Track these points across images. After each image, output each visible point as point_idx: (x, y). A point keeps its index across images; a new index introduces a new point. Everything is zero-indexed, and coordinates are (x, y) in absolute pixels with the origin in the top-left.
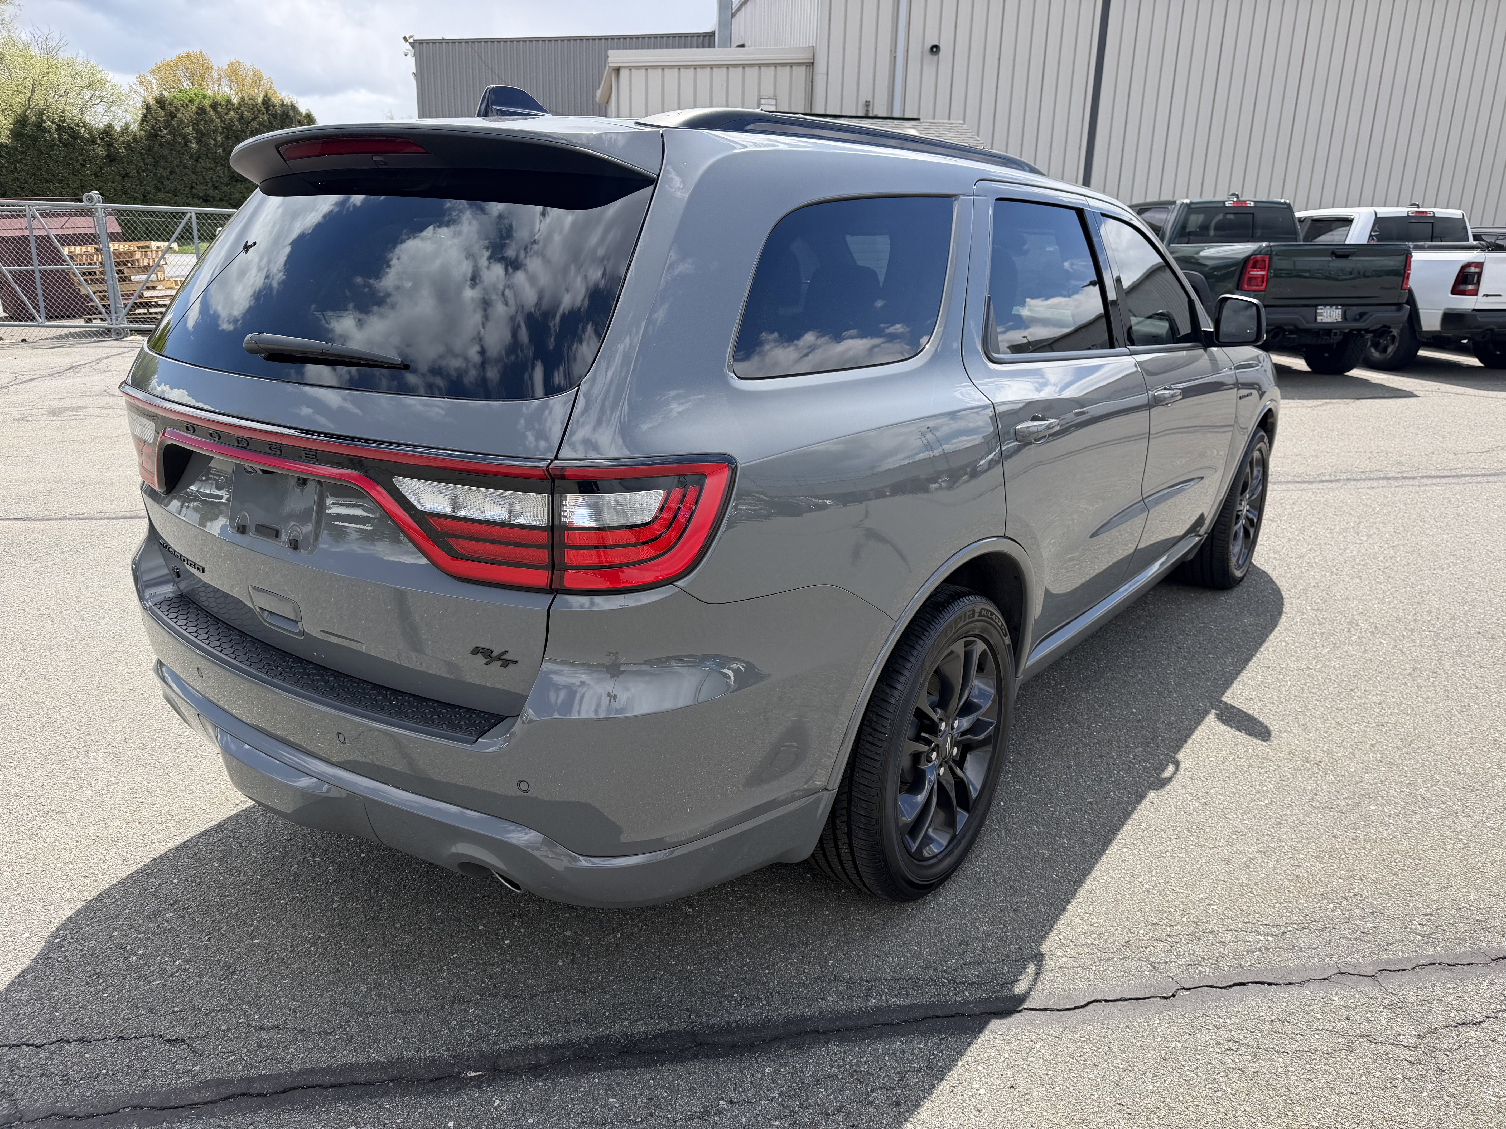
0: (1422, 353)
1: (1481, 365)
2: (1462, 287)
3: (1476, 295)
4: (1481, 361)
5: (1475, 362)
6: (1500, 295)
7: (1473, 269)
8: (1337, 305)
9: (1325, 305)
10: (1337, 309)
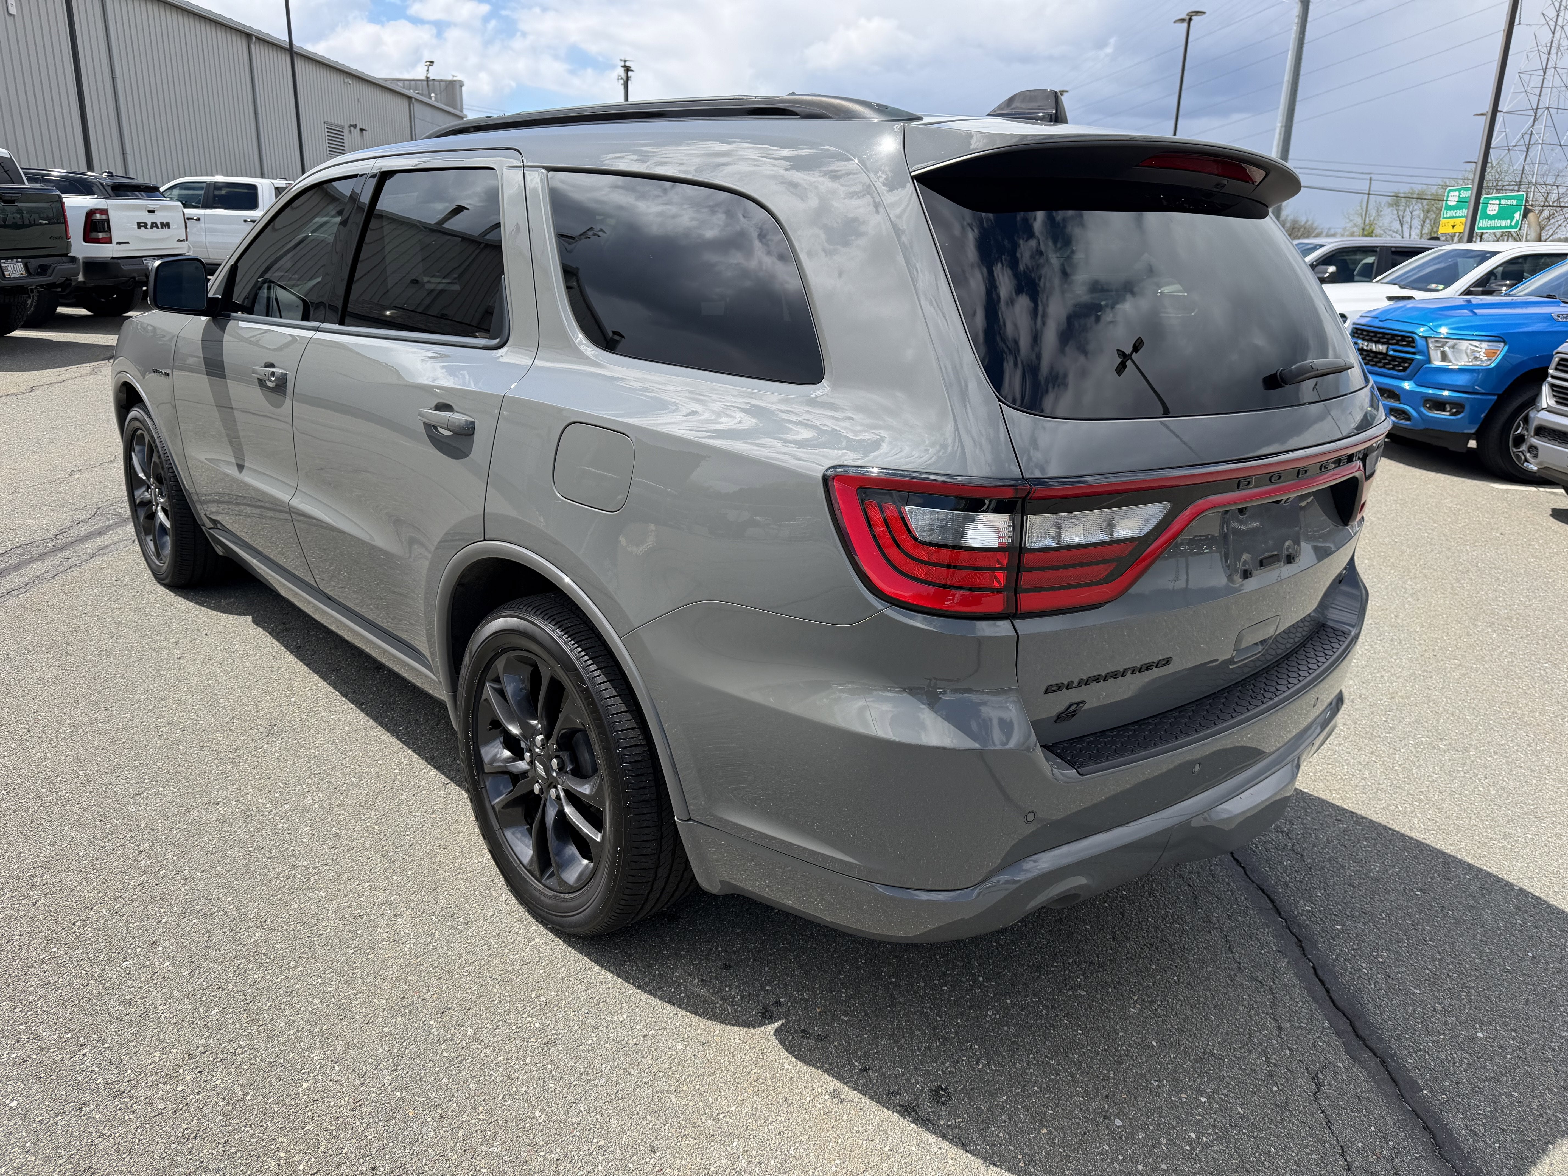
0: (60, 310)
1: (89, 313)
2: (93, 235)
3: (111, 243)
4: (88, 310)
5: (83, 312)
6: (128, 243)
7: (98, 216)
8: (17, 258)
9: (7, 258)
10: (18, 262)
